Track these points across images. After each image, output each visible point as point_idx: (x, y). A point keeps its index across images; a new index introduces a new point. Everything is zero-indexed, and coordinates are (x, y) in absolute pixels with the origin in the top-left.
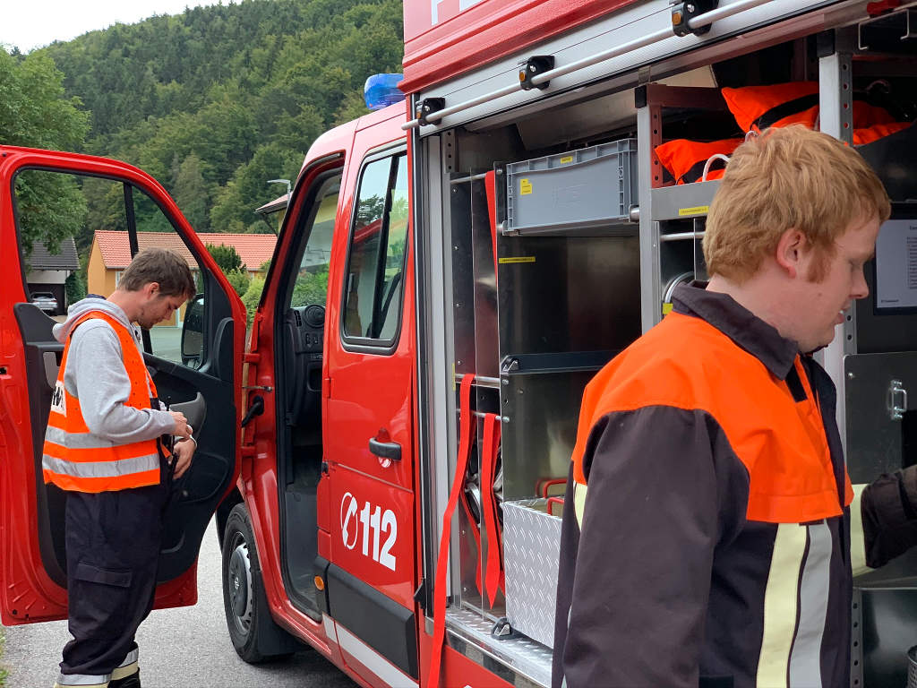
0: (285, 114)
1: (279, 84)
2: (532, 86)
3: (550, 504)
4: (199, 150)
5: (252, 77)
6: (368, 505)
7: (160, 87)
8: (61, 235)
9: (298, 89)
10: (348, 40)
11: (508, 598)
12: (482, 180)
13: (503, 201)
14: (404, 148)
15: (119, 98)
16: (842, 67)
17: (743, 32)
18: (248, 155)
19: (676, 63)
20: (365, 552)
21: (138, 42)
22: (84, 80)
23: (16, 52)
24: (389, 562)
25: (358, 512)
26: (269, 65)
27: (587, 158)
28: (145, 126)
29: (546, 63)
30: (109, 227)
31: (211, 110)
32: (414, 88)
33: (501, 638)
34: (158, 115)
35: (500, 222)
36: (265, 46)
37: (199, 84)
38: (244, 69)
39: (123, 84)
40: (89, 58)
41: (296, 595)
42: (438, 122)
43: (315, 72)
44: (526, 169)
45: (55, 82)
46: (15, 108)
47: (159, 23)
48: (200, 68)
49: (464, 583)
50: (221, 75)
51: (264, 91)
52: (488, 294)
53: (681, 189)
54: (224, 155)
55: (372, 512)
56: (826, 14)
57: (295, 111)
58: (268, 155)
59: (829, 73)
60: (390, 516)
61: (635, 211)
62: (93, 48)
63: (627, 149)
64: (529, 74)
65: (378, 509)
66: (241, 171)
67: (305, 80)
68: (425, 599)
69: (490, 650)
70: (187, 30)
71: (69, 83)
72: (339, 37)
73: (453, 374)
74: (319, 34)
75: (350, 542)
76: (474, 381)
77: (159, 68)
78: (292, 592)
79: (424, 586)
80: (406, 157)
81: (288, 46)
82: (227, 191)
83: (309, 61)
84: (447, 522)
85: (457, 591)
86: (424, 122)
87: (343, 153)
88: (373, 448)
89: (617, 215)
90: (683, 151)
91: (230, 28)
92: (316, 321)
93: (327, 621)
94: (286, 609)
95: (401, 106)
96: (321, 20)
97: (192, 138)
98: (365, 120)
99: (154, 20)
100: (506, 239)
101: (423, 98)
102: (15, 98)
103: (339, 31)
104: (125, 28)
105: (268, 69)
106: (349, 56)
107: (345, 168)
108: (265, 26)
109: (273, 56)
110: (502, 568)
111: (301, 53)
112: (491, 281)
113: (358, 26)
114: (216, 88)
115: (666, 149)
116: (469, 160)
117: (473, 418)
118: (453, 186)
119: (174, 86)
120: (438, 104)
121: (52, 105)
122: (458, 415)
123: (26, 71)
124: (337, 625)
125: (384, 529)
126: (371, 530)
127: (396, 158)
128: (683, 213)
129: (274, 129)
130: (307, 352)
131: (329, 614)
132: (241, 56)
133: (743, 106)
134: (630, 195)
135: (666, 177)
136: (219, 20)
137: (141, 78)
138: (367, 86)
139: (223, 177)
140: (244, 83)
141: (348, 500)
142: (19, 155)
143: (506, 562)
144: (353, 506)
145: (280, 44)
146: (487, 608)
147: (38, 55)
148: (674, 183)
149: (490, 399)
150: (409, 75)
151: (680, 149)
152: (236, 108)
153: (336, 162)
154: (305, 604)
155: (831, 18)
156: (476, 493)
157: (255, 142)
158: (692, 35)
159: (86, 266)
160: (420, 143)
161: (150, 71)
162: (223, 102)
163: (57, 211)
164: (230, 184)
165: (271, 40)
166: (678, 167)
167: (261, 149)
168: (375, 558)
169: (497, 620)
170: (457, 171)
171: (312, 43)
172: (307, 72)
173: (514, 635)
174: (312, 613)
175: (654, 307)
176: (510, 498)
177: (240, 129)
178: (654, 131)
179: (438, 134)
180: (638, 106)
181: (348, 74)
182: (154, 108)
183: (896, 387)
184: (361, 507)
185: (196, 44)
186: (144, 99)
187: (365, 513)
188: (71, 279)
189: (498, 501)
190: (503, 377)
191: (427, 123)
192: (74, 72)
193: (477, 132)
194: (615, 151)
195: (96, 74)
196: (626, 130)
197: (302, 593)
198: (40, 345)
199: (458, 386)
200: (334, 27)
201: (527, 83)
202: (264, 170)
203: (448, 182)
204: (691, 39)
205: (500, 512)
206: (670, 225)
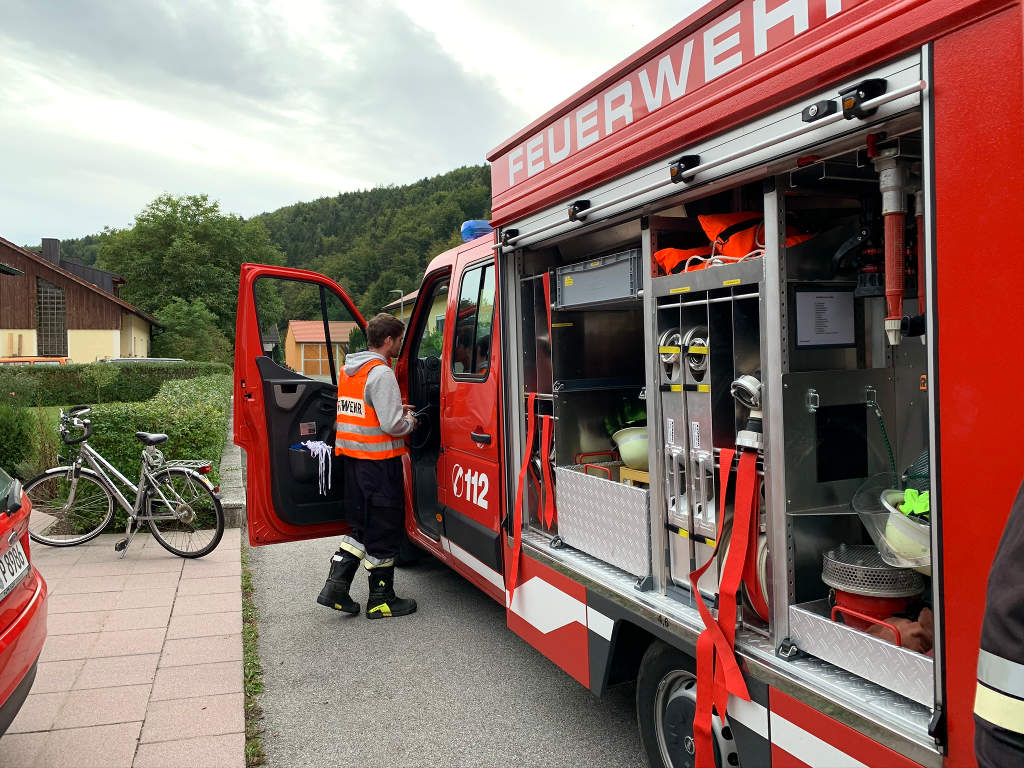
0: (397, 254)
1: (393, 236)
2: (576, 219)
3: (586, 467)
4: (348, 274)
5: (378, 233)
6: (470, 471)
7: (325, 239)
8: (270, 324)
9: (405, 240)
10: (432, 211)
11: (559, 524)
12: (542, 278)
13: (554, 290)
14: (493, 260)
15: (302, 245)
16: (779, 199)
17: (713, 180)
18: (376, 277)
19: (666, 202)
20: (468, 499)
21: (312, 213)
22: (281, 235)
23: (241, 218)
24: (484, 504)
25: (464, 475)
26: (388, 226)
27: (609, 262)
28: (317, 261)
29: (585, 205)
30: (296, 319)
31: (354, 252)
32: (499, 225)
33: (557, 548)
34: (324, 255)
35: (552, 303)
36: (385, 215)
37: (347, 237)
38: (373, 229)
39: (304, 238)
40: (283, 222)
41: (424, 526)
42: (514, 244)
43: (414, 230)
44: (569, 271)
45: (264, 236)
46: (243, 250)
47: (324, 202)
48: (347, 229)
49: (530, 516)
50: (360, 232)
51: (384, 241)
52: (544, 346)
53: (670, 277)
54: (363, 278)
55: (473, 475)
56: (768, 167)
57: (403, 252)
58: (387, 277)
59: (770, 204)
60: (484, 477)
61: (640, 292)
62: (285, 216)
63: (635, 255)
64: (575, 212)
65: (476, 473)
66: (372, 286)
67: (409, 234)
68: (508, 526)
69: (549, 554)
70: (340, 206)
71: (272, 236)
72: (427, 210)
73: (523, 393)
74: (415, 208)
75: (458, 494)
76: (536, 396)
77: (324, 227)
78: (420, 524)
79: (507, 519)
80: (494, 267)
81: (399, 215)
82: (364, 297)
83: (410, 224)
84: (521, 479)
85: (527, 520)
86: (505, 244)
87: (450, 267)
88: (473, 437)
89: (628, 295)
90: (671, 256)
91: (365, 205)
92: (435, 366)
93: (444, 541)
94: (417, 534)
95: (491, 236)
96: (417, 200)
97: (343, 268)
98: (463, 247)
99: (321, 201)
100: (555, 312)
101: (505, 230)
102: (242, 244)
103: (427, 206)
104: (304, 205)
105: (387, 228)
106: (433, 221)
107: (452, 275)
108: (385, 203)
109: (390, 221)
110: (555, 507)
111: (405, 219)
112: (546, 338)
113: (438, 203)
114: (357, 239)
115: (660, 255)
116: (530, 268)
117: (536, 418)
118: (521, 283)
119: (333, 238)
120: (515, 233)
121: (264, 249)
122: (526, 417)
123: (248, 228)
124: (451, 543)
125: (480, 485)
126: (472, 486)
127: (484, 268)
128: (673, 292)
129: (390, 262)
130: (428, 384)
131: (445, 536)
132: (372, 221)
133: (711, 228)
134: (638, 283)
135: (659, 270)
136: (358, 201)
137: (314, 233)
138: (462, 228)
139: (362, 290)
140: (374, 236)
141: (457, 468)
142: (258, 269)
143: (558, 502)
144: (460, 472)
145: (393, 214)
146: (546, 530)
147: (255, 220)
148: (665, 274)
149: (546, 407)
150: (496, 216)
151: (669, 254)
152: (368, 249)
153: (445, 273)
154: (429, 531)
155: (771, 170)
156: (538, 462)
157: (380, 270)
158: (682, 183)
159: (285, 340)
160: (502, 258)
161: (319, 230)
162: (361, 247)
163: (268, 310)
164: (366, 294)
165: (388, 212)
166: (669, 264)
167: (384, 274)
168: (475, 502)
169: (552, 538)
170: (524, 274)
171: (412, 213)
172: (408, 230)
173: (564, 546)
174: (433, 536)
175: (654, 349)
176: (559, 464)
177: (371, 262)
178: (652, 244)
179: (512, 252)
180: (643, 229)
181: (432, 231)
182: (322, 251)
183: (812, 393)
184: (465, 472)
185: (345, 214)
186: (316, 246)
187: (468, 477)
188: (276, 349)
189: (552, 466)
190: (554, 394)
191: (507, 244)
192: (275, 230)
193: (537, 251)
194: (628, 257)
195: (288, 232)
196: (636, 244)
197: (427, 524)
198: (272, 381)
199: (526, 400)
200: (424, 204)
201: (573, 218)
202: (385, 286)
203: (519, 281)
204: (682, 185)
205: (554, 473)
206: (662, 300)
